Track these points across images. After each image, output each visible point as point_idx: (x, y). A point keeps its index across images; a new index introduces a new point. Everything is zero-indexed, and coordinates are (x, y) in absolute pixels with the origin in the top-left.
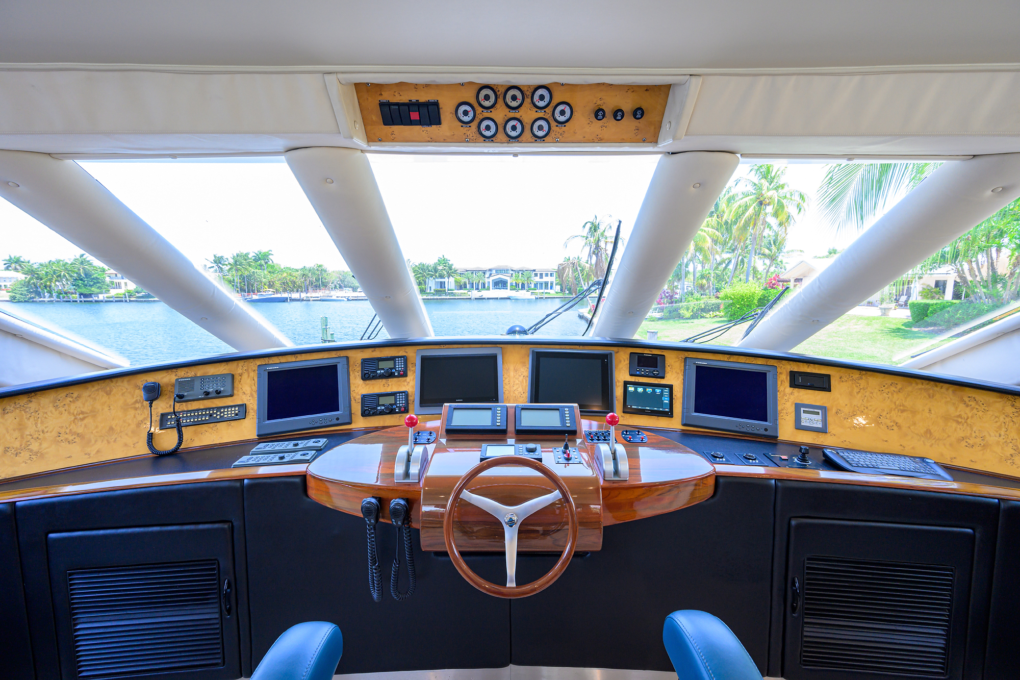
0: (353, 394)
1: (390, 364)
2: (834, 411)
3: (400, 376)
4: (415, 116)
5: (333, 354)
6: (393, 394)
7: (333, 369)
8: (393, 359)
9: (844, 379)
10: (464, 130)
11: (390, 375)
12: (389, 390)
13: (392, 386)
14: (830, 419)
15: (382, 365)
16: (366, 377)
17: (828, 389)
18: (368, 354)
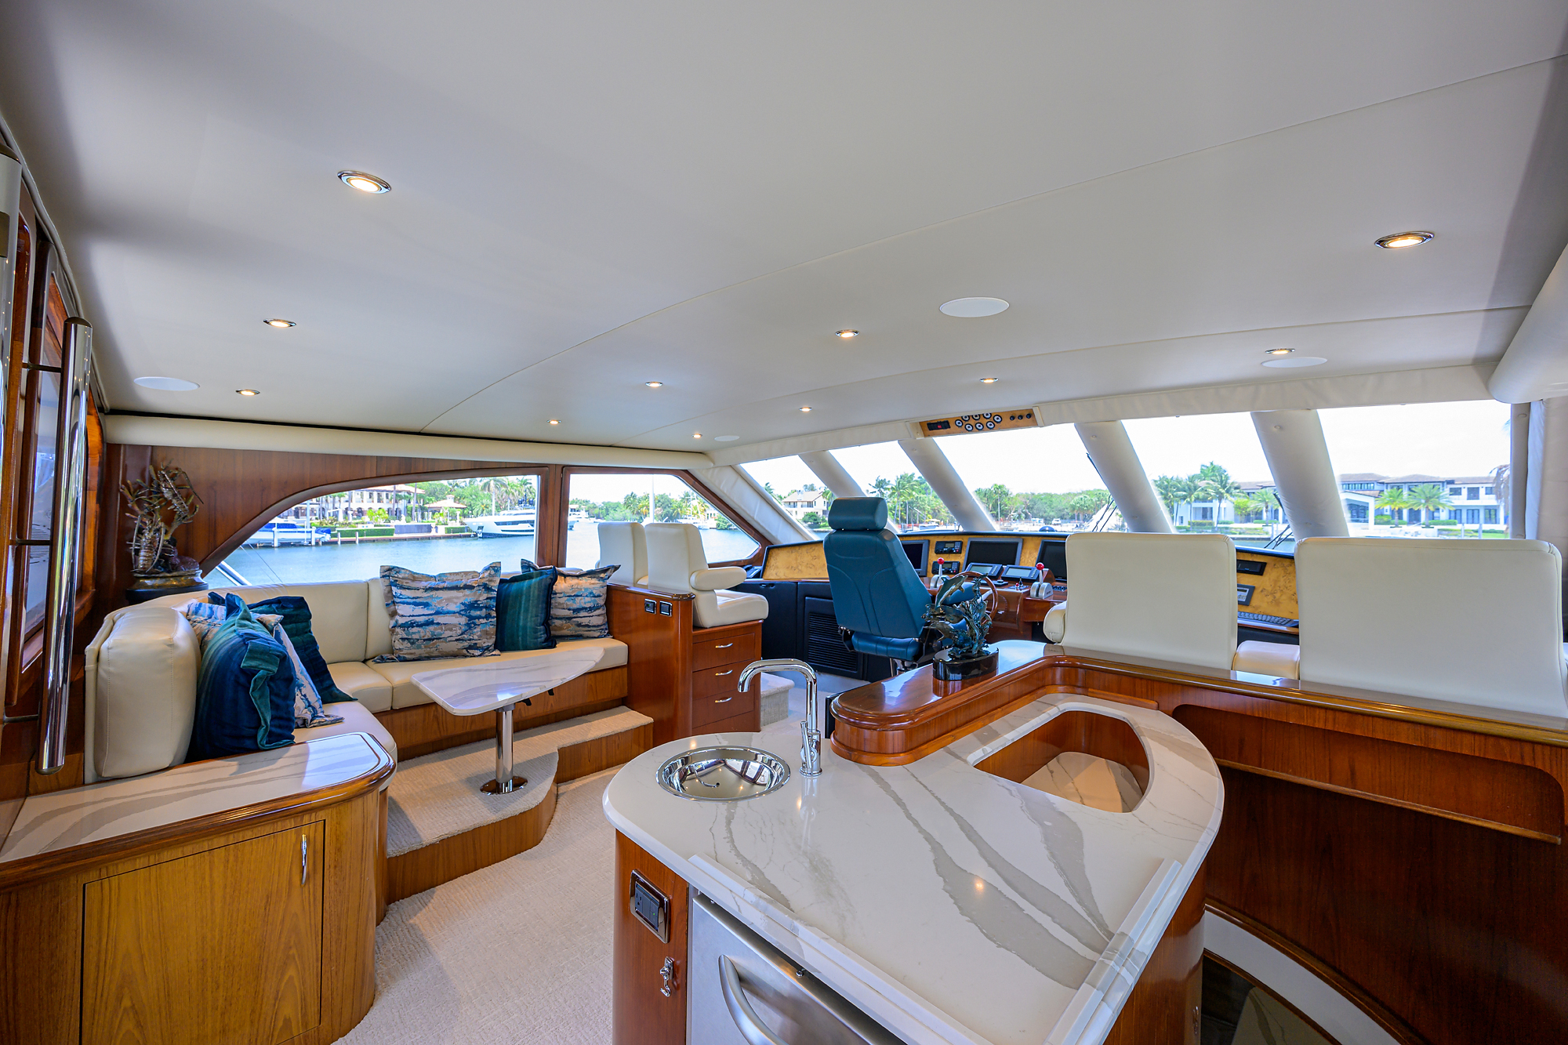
0: (929, 561)
1: (952, 545)
2: (1260, 590)
3: (956, 553)
4: (939, 427)
5: (922, 538)
6: (951, 563)
7: (921, 546)
8: (954, 542)
9: (1278, 565)
10: (960, 429)
11: (950, 552)
12: (949, 561)
13: (952, 558)
14: (1256, 596)
15: (947, 545)
16: (937, 552)
17: (1260, 573)
18: (941, 539)
